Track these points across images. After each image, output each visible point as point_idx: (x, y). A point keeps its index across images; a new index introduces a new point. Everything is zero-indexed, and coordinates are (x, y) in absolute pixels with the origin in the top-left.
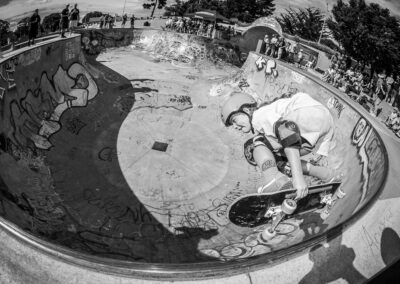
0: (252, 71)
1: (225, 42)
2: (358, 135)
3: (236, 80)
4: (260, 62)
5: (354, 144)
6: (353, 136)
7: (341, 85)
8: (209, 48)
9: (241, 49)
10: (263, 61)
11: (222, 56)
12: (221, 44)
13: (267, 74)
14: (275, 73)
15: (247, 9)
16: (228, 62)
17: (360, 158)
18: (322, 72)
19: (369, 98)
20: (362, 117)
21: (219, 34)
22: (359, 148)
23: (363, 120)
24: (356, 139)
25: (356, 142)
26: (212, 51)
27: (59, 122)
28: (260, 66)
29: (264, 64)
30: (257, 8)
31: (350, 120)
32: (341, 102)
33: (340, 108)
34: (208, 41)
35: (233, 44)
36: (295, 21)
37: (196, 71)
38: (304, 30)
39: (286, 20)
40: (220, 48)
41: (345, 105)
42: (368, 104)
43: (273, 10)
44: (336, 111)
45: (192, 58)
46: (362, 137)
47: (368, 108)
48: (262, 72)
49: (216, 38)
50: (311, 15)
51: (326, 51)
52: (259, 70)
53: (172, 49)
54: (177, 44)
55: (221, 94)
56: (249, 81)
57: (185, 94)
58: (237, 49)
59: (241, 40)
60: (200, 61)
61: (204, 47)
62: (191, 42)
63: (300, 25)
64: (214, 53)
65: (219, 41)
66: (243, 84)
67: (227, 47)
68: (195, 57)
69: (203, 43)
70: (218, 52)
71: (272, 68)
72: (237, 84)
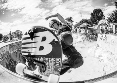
0: (100, 41)
1: (92, 33)
4: (101, 37)
8: (87, 37)
11: (92, 39)
12: (91, 34)
13: (104, 40)
15: (97, 20)
16: (94, 40)
21: (89, 31)
26: (88, 37)
28: (101, 38)
30: (100, 18)
35: (95, 33)
37: (84, 45)
39: (109, 19)
40: (91, 36)
43: (104, 17)
45: (82, 41)
48: (103, 39)
49: (88, 33)
52: (101, 39)
54: (77, 37)
55: (91, 51)
59: (97, 31)
60: (85, 42)
61: (86, 37)
62: (81, 36)
63: (114, 19)
64: (89, 38)
65: (90, 33)
66: (98, 46)
67: (93, 35)
68: (83, 41)
69: (85, 35)
70: (90, 37)
71: (105, 37)
72: (96, 46)
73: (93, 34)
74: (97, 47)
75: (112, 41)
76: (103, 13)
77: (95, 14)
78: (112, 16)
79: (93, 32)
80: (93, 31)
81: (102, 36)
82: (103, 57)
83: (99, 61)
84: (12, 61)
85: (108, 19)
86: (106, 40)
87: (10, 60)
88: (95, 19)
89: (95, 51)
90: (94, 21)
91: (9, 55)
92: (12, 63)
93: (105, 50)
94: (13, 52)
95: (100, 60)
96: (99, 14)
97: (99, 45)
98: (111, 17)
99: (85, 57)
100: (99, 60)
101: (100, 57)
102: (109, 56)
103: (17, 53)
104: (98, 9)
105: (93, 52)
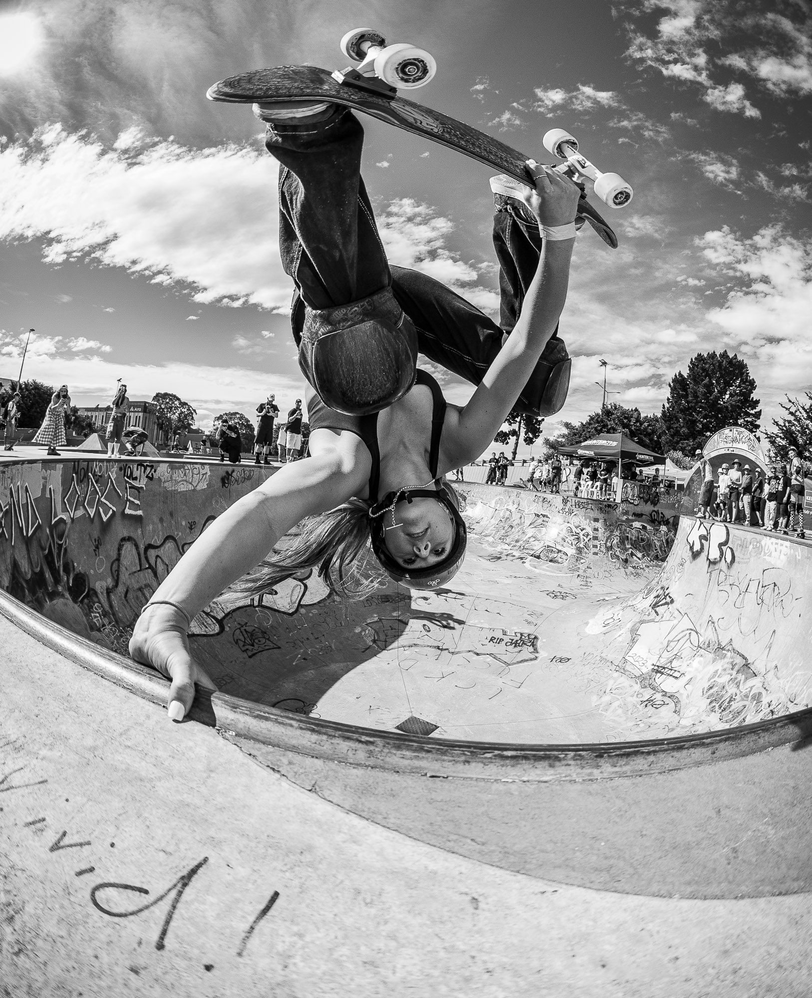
0: (682, 564)
1: (648, 508)
3: (650, 592)
4: (694, 538)
8: (610, 526)
10: (703, 532)
11: (643, 545)
12: (638, 516)
13: (712, 563)
14: (728, 556)
21: (633, 491)
26: (617, 533)
27: (220, 622)
28: (697, 547)
29: (704, 538)
34: (606, 507)
37: (578, 581)
39: (789, 435)
40: (637, 525)
45: (571, 551)
48: (703, 555)
49: (625, 501)
52: (695, 555)
53: (530, 532)
54: (541, 519)
56: (674, 589)
57: (527, 630)
60: (589, 557)
61: (599, 525)
62: (571, 512)
64: (623, 540)
65: (632, 508)
66: (663, 600)
67: (652, 521)
68: (579, 550)
69: (596, 514)
70: (633, 535)
71: (720, 545)
72: (651, 599)
73: (656, 520)
74: (655, 606)
75: (768, 578)
76: (751, 385)
77: (702, 389)
79: (655, 503)
80: (657, 495)
82: (683, 680)
83: (650, 702)
84: (59, 564)
85: (776, 430)
86: (723, 565)
87: (49, 560)
88: (694, 422)
89: (634, 632)
90: (684, 430)
91: (52, 528)
92: (57, 581)
93: (708, 634)
94: (80, 513)
95: (658, 697)
96: (722, 392)
97: (673, 592)
98: (798, 420)
99: (561, 660)
100: (647, 694)
101: (659, 679)
102: (725, 679)
103: (105, 527)
104: (724, 355)
105: (623, 635)
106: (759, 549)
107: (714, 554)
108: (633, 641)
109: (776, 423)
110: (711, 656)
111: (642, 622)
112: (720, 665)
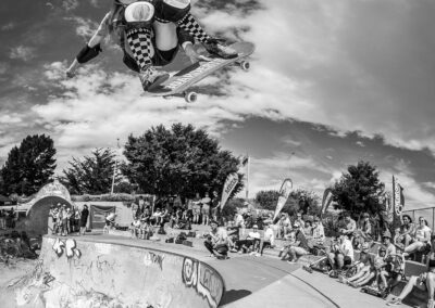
0: (53, 260)
1: (10, 231)
2: (188, 276)
3: (39, 277)
5: (189, 286)
6: (185, 279)
7: (151, 234)
9: (29, 235)
10: (61, 243)
12: (7, 236)
13: (69, 257)
14: (78, 253)
17: (201, 294)
18: (125, 229)
19: (187, 232)
20: (186, 258)
22: (195, 287)
23: (187, 260)
24: (189, 280)
25: (189, 283)
28: (59, 251)
30: (35, 172)
31: (174, 266)
32: (157, 254)
33: (159, 260)
35: (19, 231)
36: (80, 173)
38: (92, 181)
39: (71, 177)
40: (7, 240)
41: (163, 255)
42: (189, 239)
44: (157, 265)
46: (194, 275)
47: (190, 244)
48: (64, 255)
50: (99, 159)
51: (123, 200)
52: (60, 255)
55: (29, 299)
56: (53, 273)
58: (24, 237)
59: (27, 222)
63: (87, 177)
66: (48, 279)
70: (6, 246)
71: (72, 249)
72: (41, 280)
74: (46, 283)
75: (101, 260)
77: (26, 155)
78: (84, 168)
81: (61, 246)
85: (64, 175)
86: (75, 257)
88: (18, 174)
89: (42, 297)
93: (79, 289)
96: (36, 156)
98: (78, 169)
104: (43, 136)
105: (37, 301)
106: (94, 248)
107: (70, 253)
108: (44, 302)
109: (65, 172)
110: (85, 298)
111: (43, 292)
112: (92, 300)
